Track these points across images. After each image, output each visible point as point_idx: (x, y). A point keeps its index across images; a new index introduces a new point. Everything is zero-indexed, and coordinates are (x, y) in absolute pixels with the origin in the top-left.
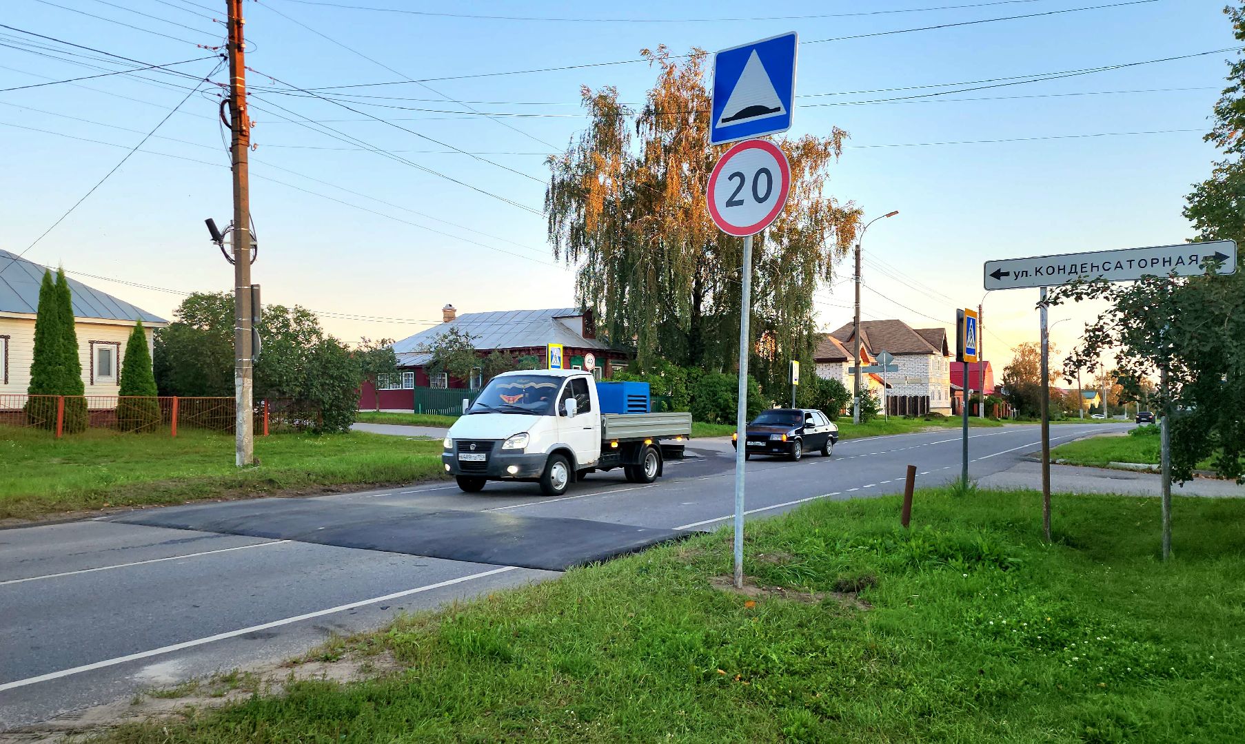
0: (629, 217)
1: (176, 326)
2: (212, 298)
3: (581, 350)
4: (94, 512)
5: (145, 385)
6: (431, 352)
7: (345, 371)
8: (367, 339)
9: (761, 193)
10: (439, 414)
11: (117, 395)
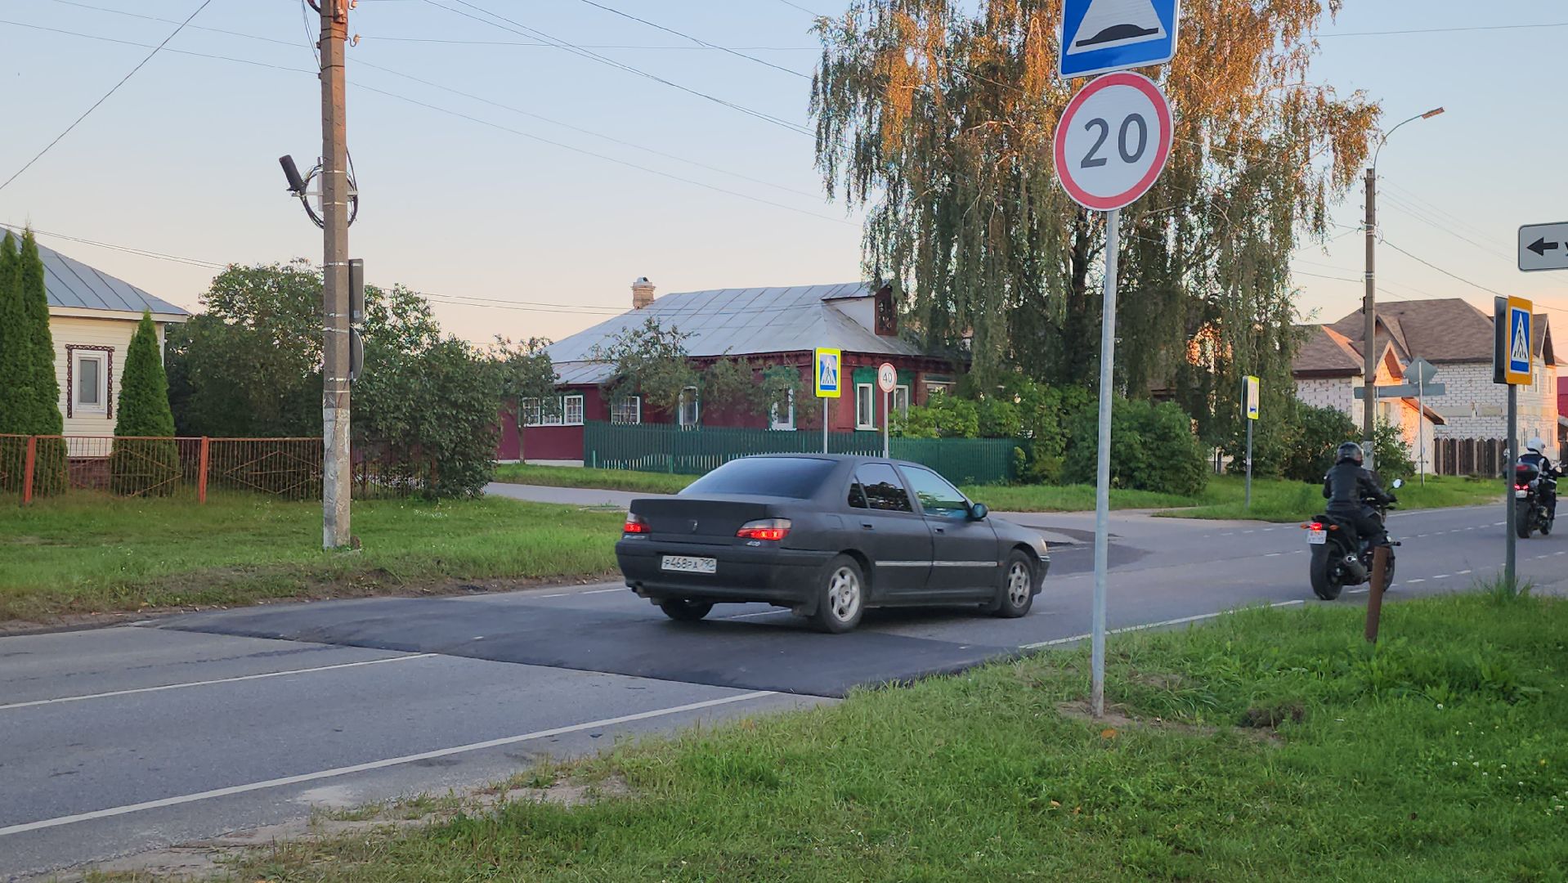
0: (958, 122)
1: (203, 322)
2: (261, 274)
3: (872, 356)
4: (130, 615)
5: (156, 418)
6: (612, 361)
7: (475, 395)
8: (504, 338)
9: (1132, 150)
10: (626, 467)
11: (112, 434)
